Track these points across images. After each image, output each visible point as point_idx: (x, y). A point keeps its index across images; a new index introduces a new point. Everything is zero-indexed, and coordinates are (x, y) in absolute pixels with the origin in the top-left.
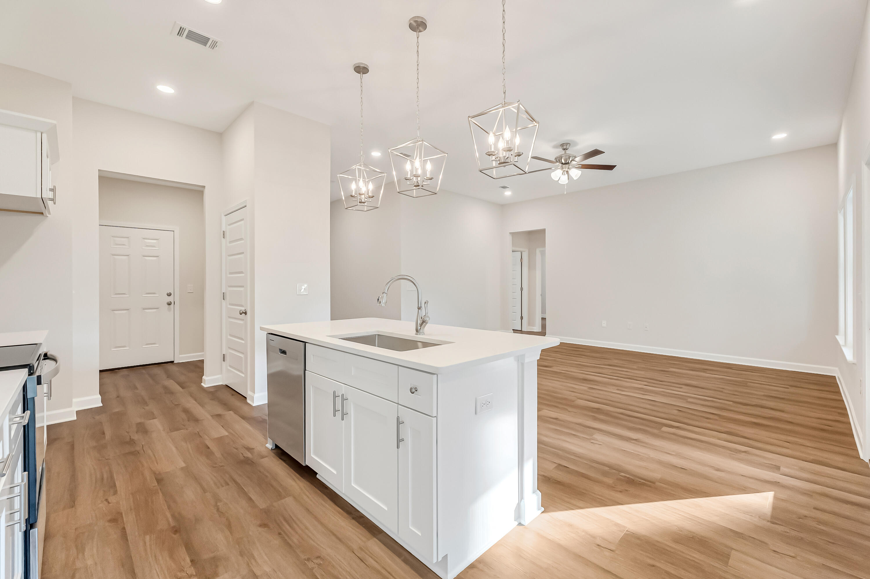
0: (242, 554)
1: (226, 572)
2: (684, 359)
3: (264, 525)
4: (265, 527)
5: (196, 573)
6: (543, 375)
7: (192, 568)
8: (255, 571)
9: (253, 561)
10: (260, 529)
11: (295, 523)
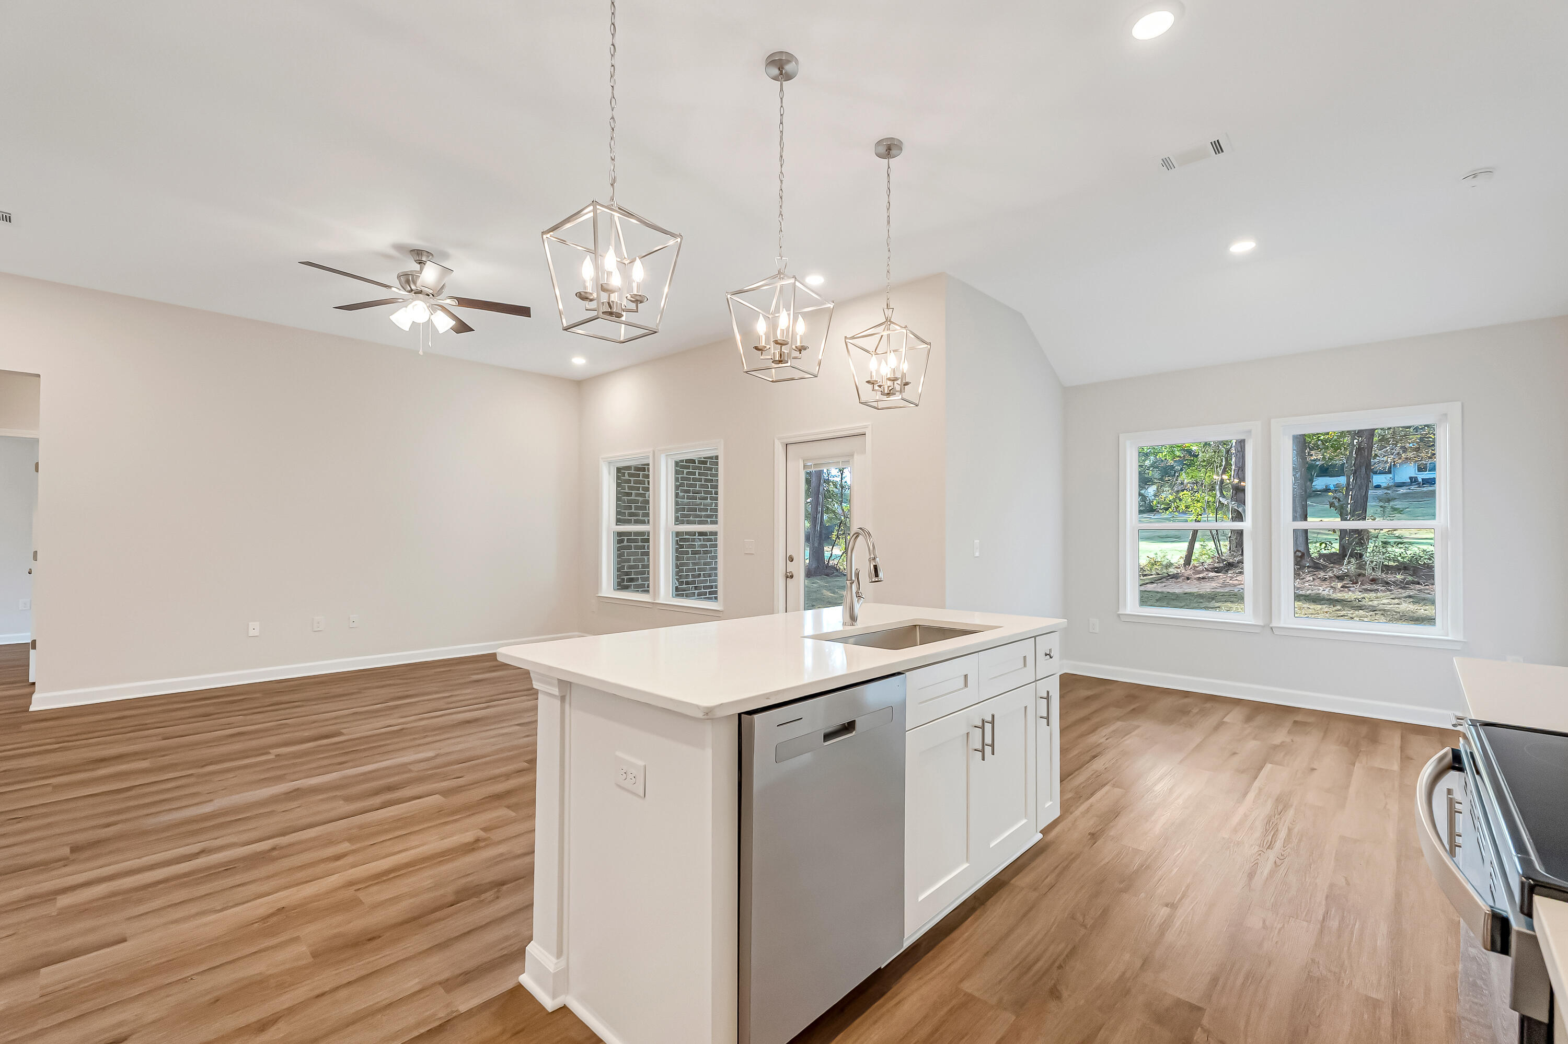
0: (1127, 992)
1: (1166, 994)
2: (426, 664)
3: (1055, 994)
4: (1058, 990)
5: (1197, 1028)
6: (388, 745)
7: (1195, 1038)
8: (1140, 966)
9: (1128, 975)
10: (1065, 994)
11: (1025, 959)
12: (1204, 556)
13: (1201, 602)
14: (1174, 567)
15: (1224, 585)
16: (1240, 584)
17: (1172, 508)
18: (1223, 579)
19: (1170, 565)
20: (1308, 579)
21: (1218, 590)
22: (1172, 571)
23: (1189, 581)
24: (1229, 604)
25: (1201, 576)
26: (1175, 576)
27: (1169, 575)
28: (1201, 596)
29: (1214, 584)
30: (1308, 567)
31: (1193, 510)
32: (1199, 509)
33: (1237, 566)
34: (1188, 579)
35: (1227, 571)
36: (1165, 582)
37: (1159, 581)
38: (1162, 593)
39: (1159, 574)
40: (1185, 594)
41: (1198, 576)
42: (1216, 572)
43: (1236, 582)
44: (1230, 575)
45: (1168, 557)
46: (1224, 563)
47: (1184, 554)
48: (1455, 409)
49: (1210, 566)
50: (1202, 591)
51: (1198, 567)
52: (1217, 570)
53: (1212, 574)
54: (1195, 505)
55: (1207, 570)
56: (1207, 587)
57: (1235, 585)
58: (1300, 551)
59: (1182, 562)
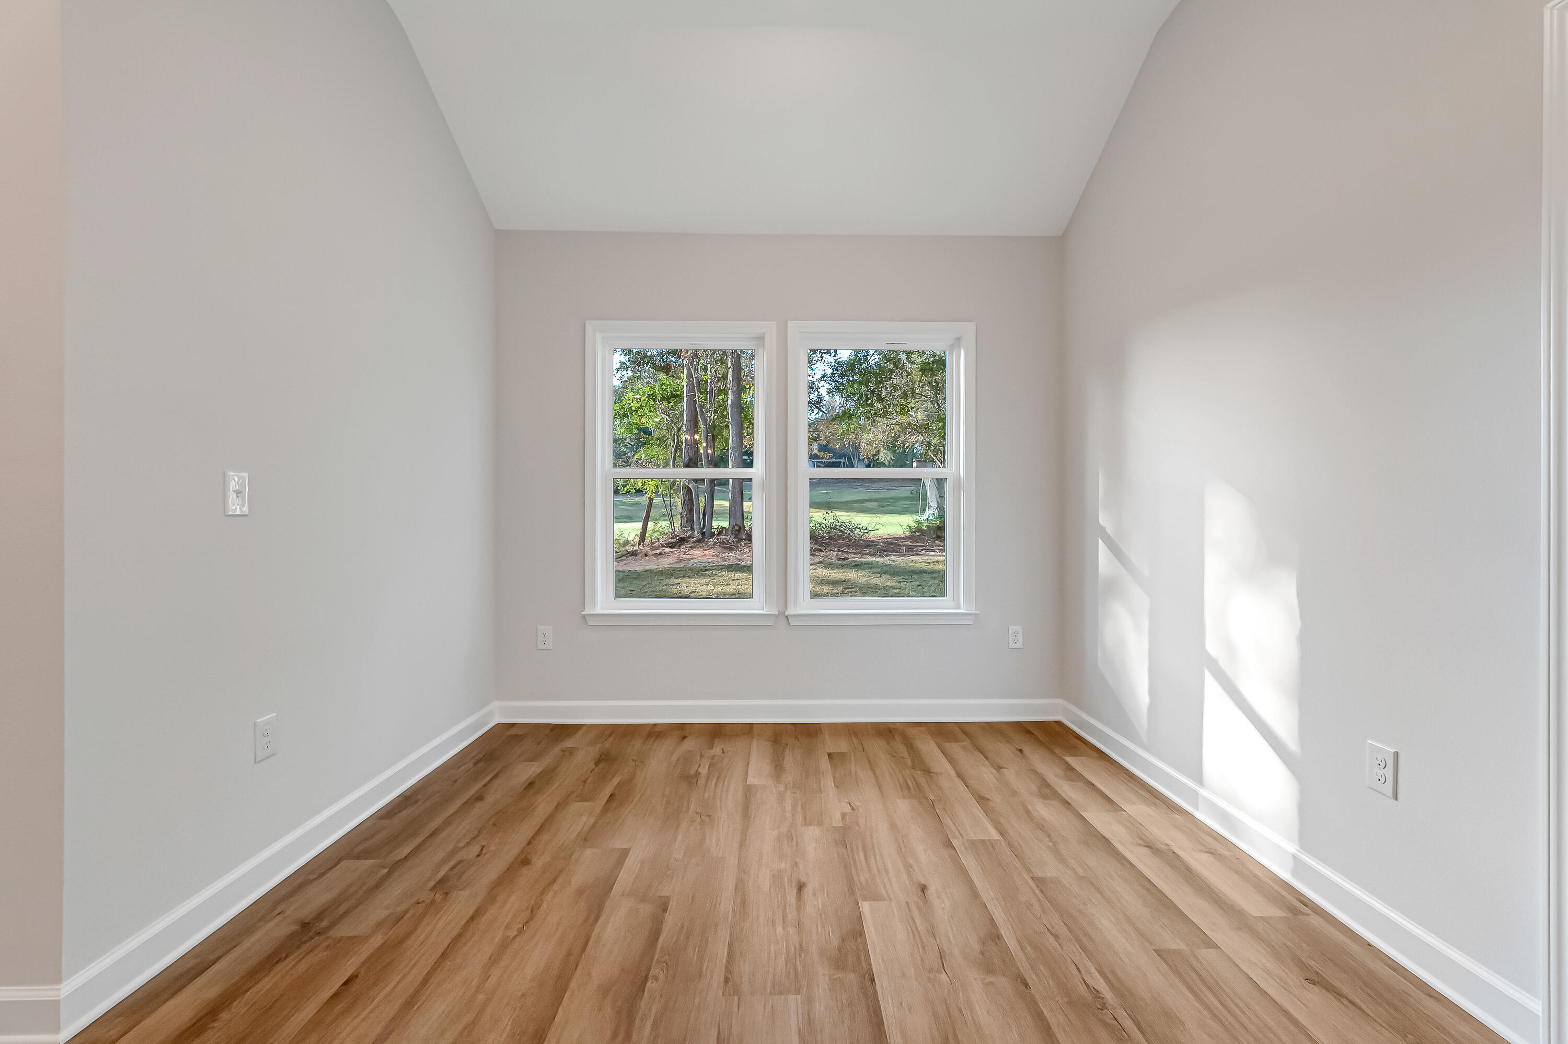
12: (656, 534)
13: (662, 580)
14: (630, 545)
15: (679, 561)
16: (692, 559)
17: (630, 485)
18: (678, 554)
19: (627, 542)
20: (745, 550)
21: (675, 566)
22: (630, 549)
23: (647, 558)
24: (688, 580)
25: (658, 552)
26: (634, 554)
27: (628, 553)
28: (661, 573)
29: (670, 560)
30: (745, 539)
31: (648, 488)
32: (653, 488)
33: (688, 541)
34: (646, 555)
35: (679, 546)
36: (625, 560)
37: (619, 559)
38: (623, 572)
39: (618, 552)
40: (645, 571)
41: (655, 552)
42: (671, 547)
43: (688, 557)
44: (683, 550)
45: (626, 535)
46: (677, 538)
47: (639, 532)
48: (968, 330)
49: (665, 542)
50: (661, 567)
51: (654, 543)
52: (671, 545)
53: (667, 550)
54: (650, 483)
55: (663, 546)
56: (665, 563)
57: (689, 560)
58: (738, 525)
59: (637, 539)
